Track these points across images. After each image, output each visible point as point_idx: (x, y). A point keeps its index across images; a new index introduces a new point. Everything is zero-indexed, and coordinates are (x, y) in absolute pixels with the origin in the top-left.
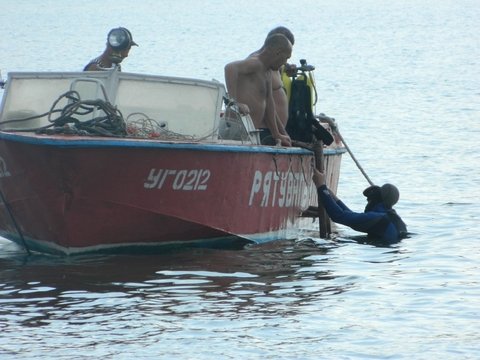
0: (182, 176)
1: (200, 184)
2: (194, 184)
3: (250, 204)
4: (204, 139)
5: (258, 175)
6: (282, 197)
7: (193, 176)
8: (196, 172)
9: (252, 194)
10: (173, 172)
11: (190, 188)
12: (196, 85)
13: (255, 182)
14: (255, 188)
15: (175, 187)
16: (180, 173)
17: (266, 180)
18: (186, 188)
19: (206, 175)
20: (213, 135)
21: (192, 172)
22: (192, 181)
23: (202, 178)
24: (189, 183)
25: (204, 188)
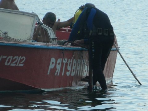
0: (10, 59)
1: (20, 63)
2: (16, 63)
3: (48, 74)
4: (25, 41)
5: (53, 60)
6: (68, 71)
7: (16, 59)
8: (17, 57)
9: (50, 69)
10: (5, 57)
11: (14, 65)
12: (23, 14)
13: (51, 63)
14: (51, 66)
15: (6, 64)
16: (9, 57)
17: (58, 62)
18: (12, 65)
19: (23, 59)
20: (30, 39)
21: (15, 57)
22: (15, 61)
23: (21, 61)
24: (14, 63)
25: (22, 65)
